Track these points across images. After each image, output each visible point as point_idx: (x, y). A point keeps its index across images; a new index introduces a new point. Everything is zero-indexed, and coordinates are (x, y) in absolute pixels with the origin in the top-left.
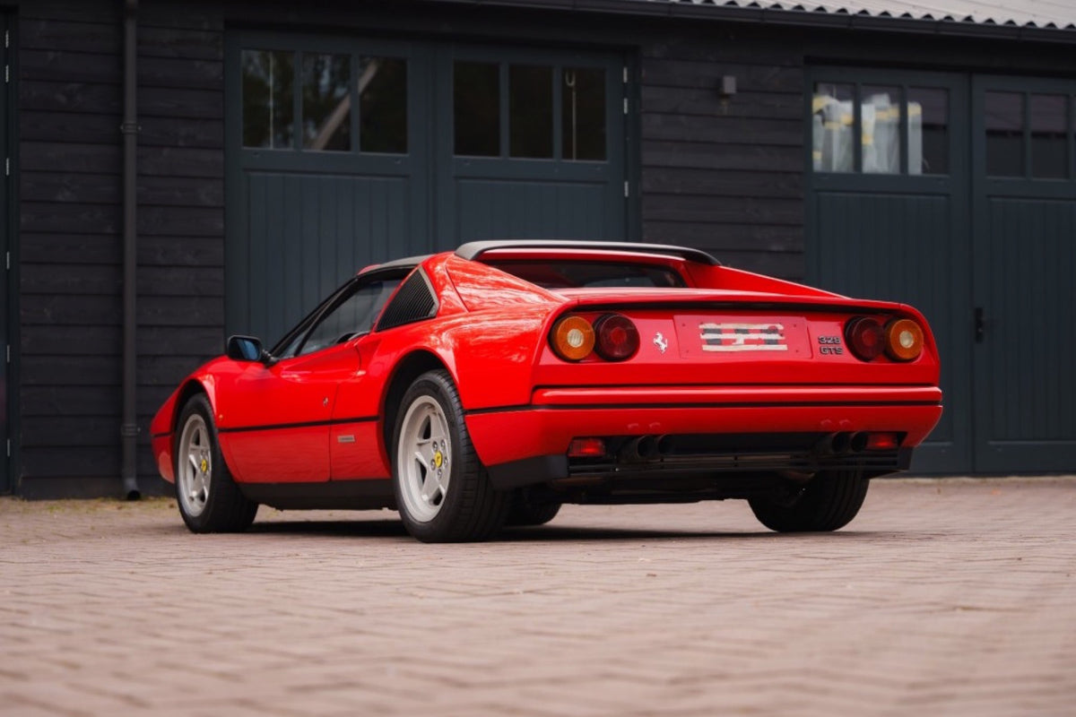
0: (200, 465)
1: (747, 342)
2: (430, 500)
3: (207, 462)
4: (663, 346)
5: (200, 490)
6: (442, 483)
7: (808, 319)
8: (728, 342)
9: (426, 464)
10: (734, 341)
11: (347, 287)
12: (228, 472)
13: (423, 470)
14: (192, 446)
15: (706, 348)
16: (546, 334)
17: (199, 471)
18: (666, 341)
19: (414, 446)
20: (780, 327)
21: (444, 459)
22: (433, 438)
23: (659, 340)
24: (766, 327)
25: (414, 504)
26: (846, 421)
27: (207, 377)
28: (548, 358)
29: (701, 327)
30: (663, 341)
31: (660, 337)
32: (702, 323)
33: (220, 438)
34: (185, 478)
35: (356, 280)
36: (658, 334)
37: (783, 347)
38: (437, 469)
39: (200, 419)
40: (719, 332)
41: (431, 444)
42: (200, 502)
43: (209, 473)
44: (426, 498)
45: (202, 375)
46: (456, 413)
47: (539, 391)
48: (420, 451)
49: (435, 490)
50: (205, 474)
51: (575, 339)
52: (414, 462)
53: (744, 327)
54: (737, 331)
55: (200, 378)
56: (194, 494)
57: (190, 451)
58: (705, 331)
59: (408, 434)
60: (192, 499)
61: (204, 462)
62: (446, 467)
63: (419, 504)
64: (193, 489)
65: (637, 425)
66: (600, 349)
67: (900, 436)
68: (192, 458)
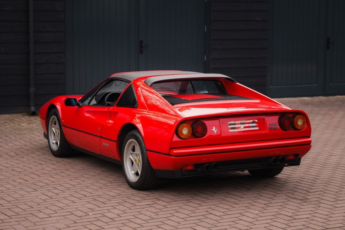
0: (56, 132)
1: (245, 127)
2: (134, 174)
3: (59, 132)
4: (215, 131)
5: (56, 141)
6: (138, 169)
7: (266, 116)
8: (238, 128)
9: (133, 161)
10: (240, 127)
11: (106, 82)
12: (65, 139)
13: (132, 163)
14: (53, 125)
15: (231, 131)
16: (175, 130)
17: (56, 134)
18: (216, 129)
19: (129, 154)
20: (256, 121)
21: (139, 161)
22: (136, 152)
23: (214, 130)
24: (251, 121)
25: (129, 174)
26: (279, 152)
27: (57, 104)
28: (176, 138)
29: (229, 123)
30: (215, 130)
31: (214, 128)
32: (229, 122)
33: (63, 128)
34: (51, 136)
35: (110, 79)
36: (214, 127)
37: (257, 128)
38: (137, 163)
39: (56, 118)
40: (235, 124)
41: (135, 154)
42: (56, 145)
43: (59, 136)
44: (133, 172)
45: (56, 103)
46: (144, 149)
47: (172, 150)
48: (131, 155)
49: (136, 171)
50: (58, 136)
51: (185, 131)
52: (129, 159)
53: (244, 122)
54: (241, 124)
55: (55, 104)
56: (54, 142)
57: (52, 127)
58: (231, 124)
59: (127, 149)
60: (53, 143)
61: (57, 132)
62: (140, 163)
63: (131, 175)
64: (54, 140)
65: (206, 159)
66: (194, 133)
67: (297, 155)
68: (53, 129)
